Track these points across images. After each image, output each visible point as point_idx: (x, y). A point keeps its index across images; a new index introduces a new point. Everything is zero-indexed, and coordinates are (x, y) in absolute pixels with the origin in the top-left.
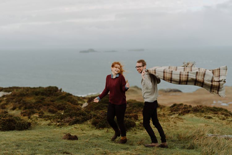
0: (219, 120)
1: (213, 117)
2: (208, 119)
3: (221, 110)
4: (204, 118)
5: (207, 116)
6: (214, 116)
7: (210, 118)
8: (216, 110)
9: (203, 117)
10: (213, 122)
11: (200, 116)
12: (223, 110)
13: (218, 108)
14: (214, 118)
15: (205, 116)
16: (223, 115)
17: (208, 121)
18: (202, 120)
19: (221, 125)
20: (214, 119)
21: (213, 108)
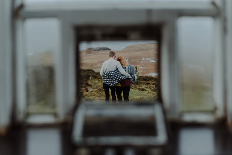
0: (152, 92)
1: (145, 89)
2: (142, 91)
3: (152, 79)
4: (139, 90)
5: (141, 88)
6: (147, 88)
7: (143, 90)
8: (148, 79)
9: (137, 90)
10: (146, 94)
11: (135, 88)
12: (154, 79)
13: (149, 77)
14: (147, 89)
15: (139, 88)
16: (154, 85)
17: (142, 93)
18: (137, 92)
19: (153, 96)
20: (147, 91)
21: (145, 78)
